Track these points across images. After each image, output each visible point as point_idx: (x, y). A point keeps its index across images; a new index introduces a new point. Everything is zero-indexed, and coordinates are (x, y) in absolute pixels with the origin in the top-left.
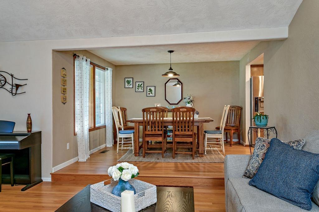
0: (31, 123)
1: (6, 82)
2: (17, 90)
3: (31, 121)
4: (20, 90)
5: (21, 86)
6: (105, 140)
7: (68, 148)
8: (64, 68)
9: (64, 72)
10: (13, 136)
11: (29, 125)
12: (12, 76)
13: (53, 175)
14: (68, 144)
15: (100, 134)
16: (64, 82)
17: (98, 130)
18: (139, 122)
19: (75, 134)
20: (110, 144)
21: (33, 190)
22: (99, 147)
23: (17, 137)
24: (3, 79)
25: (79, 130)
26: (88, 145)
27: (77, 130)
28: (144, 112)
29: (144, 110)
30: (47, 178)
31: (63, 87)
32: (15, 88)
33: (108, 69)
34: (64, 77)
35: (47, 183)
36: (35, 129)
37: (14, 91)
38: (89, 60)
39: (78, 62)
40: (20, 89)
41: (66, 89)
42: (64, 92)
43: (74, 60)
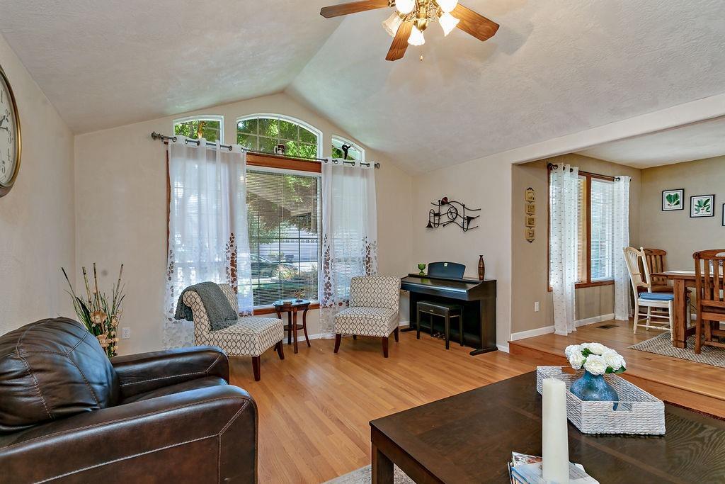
0: (484, 268)
1: (457, 214)
2: (468, 223)
3: (484, 265)
4: (472, 224)
5: (473, 218)
6: (614, 307)
7: (537, 309)
8: (530, 189)
9: (531, 195)
10: (462, 283)
11: (482, 270)
12: (464, 206)
13: (512, 345)
14: (537, 303)
15: (600, 295)
16: (531, 209)
17: (597, 288)
18: (686, 280)
19: (549, 290)
20: (621, 316)
21: (484, 357)
22: (599, 317)
23: (468, 285)
24: (454, 211)
25: (557, 284)
26: (573, 310)
27: (552, 283)
28: (700, 258)
29: (698, 256)
30: (503, 347)
31: (530, 217)
32: (466, 221)
33: (619, 179)
34: (530, 202)
35: (503, 353)
36: (489, 276)
37: (465, 227)
38: (576, 169)
39: (555, 175)
40: (472, 222)
41: (533, 219)
42: (530, 224)
43: (549, 174)
